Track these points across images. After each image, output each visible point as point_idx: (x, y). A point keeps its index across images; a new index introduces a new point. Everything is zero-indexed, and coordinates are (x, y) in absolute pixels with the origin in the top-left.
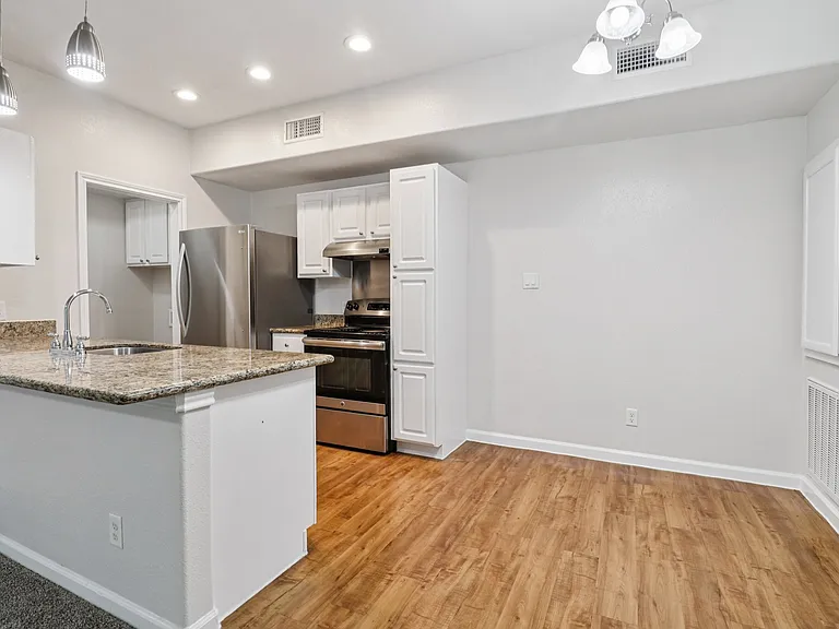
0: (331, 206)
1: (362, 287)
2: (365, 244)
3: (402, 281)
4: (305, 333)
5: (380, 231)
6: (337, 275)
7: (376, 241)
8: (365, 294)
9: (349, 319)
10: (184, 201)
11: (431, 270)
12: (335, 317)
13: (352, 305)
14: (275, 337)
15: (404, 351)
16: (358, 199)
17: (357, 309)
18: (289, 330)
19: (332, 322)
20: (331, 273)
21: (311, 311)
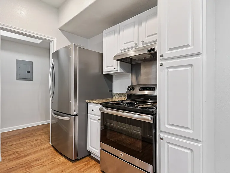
0: (119, 33)
1: (137, 78)
2: (138, 50)
3: (168, 68)
4: (101, 104)
5: (147, 40)
6: (122, 71)
7: (145, 47)
8: (138, 82)
9: (129, 96)
10: (55, 40)
11: (199, 54)
12: (122, 94)
13: (130, 88)
14: (89, 105)
15: (170, 124)
16: (134, 24)
17: (133, 90)
18: (94, 102)
19: (121, 97)
20: (119, 70)
21: (111, 91)
